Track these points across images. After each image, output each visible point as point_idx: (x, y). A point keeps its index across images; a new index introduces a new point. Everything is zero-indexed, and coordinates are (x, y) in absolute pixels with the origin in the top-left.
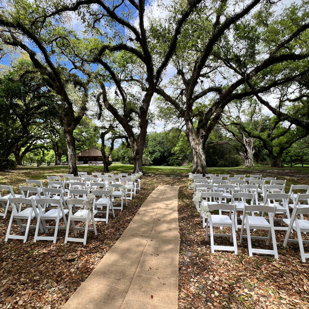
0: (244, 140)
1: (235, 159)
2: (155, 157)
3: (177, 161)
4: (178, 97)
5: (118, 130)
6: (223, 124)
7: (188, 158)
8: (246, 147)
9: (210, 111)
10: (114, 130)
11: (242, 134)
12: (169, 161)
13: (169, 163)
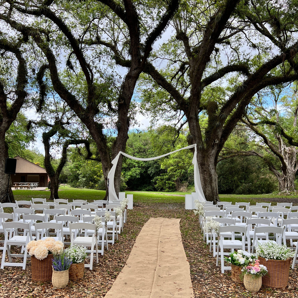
0: (283, 149)
1: (266, 180)
2: (131, 176)
3: (169, 184)
4: (175, 75)
5: (69, 129)
6: (249, 121)
7: (187, 178)
8: (285, 161)
9: (228, 105)
10: (63, 128)
11: (279, 139)
12: (155, 183)
13: (156, 186)
